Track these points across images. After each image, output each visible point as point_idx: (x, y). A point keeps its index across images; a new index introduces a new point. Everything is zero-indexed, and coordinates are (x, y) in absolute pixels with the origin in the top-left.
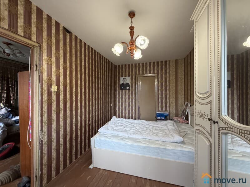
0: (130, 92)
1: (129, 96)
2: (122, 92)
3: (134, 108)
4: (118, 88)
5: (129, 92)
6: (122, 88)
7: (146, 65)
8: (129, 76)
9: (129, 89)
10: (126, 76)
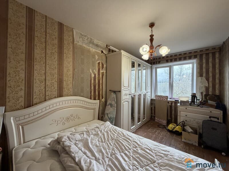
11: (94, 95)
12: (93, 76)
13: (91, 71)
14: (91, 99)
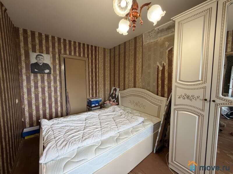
0: (52, 78)
1: (49, 83)
2: (36, 77)
3: (59, 99)
4: (24, 71)
5: (49, 77)
6: (36, 70)
7: (74, 44)
8: (48, 53)
9: (49, 74)
10: (42, 53)
11: (162, 90)
12: (161, 68)
13: (158, 64)
14: (158, 95)
